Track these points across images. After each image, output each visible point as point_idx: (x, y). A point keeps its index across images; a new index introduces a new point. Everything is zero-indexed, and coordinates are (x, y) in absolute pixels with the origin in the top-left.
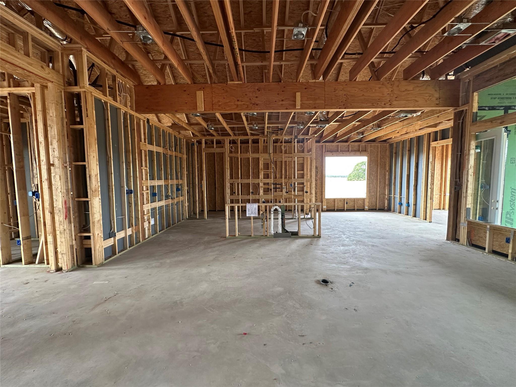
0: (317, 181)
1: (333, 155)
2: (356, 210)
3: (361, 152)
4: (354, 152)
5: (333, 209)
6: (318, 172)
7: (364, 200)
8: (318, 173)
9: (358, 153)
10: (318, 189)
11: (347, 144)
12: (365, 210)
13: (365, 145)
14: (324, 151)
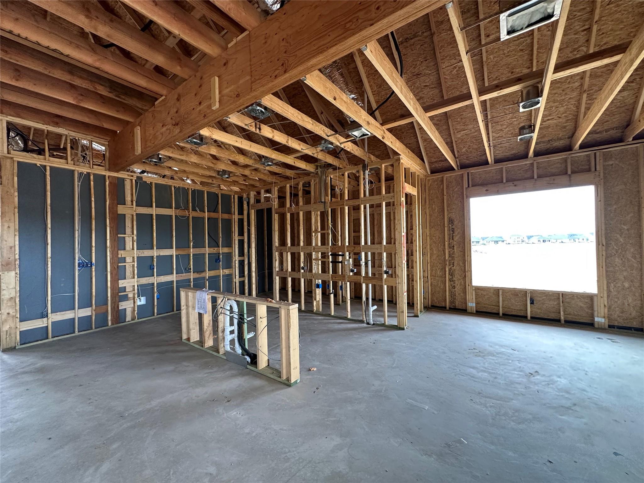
0: (453, 249)
1: (488, 193)
2: (563, 322)
3: (573, 175)
4: (548, 179)
5: (494, 311)
6: (455, 229)
7: (591, 297)
8: (456, 233)
9: (565, 178)
10: (455, 264)
11: (527, 162)
12: (596, 326)
13: (588, 156)
14: (466, 185)
